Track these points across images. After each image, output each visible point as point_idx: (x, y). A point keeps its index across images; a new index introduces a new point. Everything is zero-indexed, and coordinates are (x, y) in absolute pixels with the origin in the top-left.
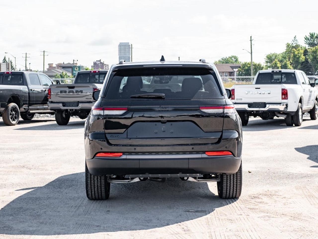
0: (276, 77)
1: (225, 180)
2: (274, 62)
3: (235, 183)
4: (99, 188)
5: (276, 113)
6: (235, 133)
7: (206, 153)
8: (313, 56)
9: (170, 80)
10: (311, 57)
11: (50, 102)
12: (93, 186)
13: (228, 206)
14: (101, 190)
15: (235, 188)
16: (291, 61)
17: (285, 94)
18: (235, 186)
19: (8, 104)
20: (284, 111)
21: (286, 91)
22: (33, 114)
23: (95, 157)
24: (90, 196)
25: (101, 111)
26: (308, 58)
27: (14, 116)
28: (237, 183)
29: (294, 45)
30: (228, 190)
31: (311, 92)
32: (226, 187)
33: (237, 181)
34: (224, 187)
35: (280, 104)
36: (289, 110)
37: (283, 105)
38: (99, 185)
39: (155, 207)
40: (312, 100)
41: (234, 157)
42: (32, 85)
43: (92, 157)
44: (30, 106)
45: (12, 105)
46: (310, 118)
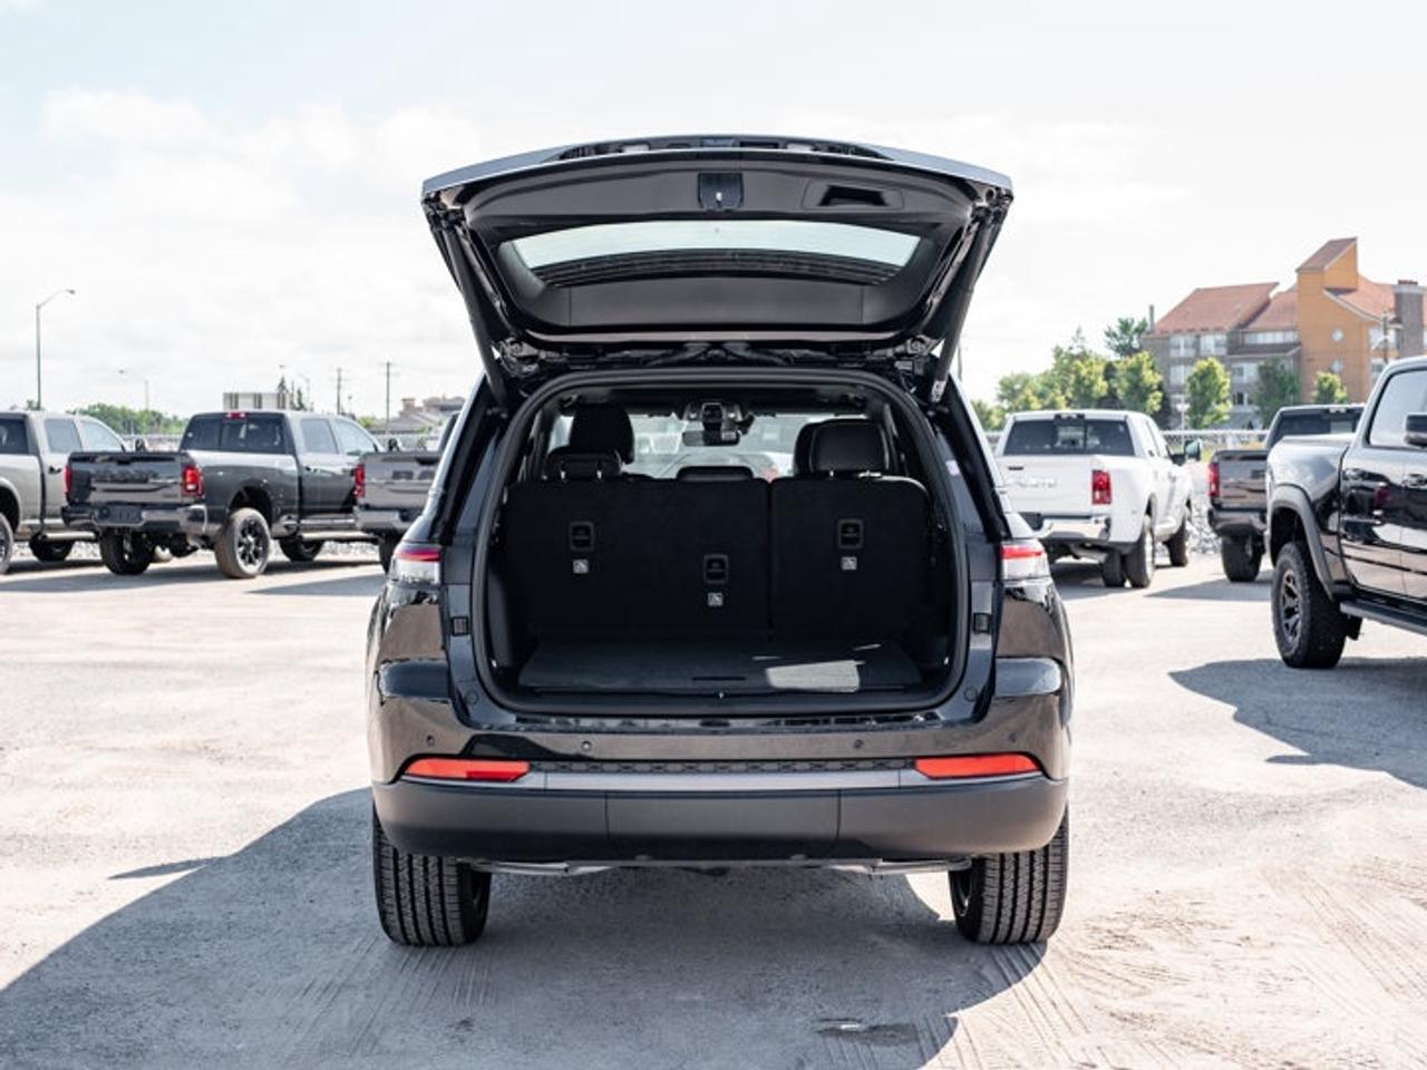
0: (1064, 433)
1: (994, 869)
2: (1022, 397)
3: (1038, 885)
4: (435, 899)
5: (1072, 546)
6: (1049, 668)
7: (920, 763)
8: (1130, 381)
9: (745, 432)
10: (1126, 384)
11: (361, 507)
12: (405, 894)
13: (1009, 991)
14: (443, 911)
15: (1036, 905)
16: (1070, 395)
17: (1102, 486)
18: (1037, 896)
19: (230, 514)
20: (1098, 540)
21: (1105, 479)
22: (317, 545)
23: (404, 777)
24: (397, 932)
25: (429, 564)
26: (1115, 385)
27: (253, 547)
28: (1045, 882)
29: (1076, 351)
30: (1007, 912)
31: (1174, 479)
32: (996, 900)
33: (1045, 873)
34: (988, 901)
35: (1088, 517)
36: (1116, 536)
37: (1097, 522)
38: (433, 888)
39: (682, 997)
40: (1177, 507)
41: (1043, 778)
42: (310, 454)
43: (390, 779)
44: (305, 518)
45: (246, 514)
46: (1167, 561)
